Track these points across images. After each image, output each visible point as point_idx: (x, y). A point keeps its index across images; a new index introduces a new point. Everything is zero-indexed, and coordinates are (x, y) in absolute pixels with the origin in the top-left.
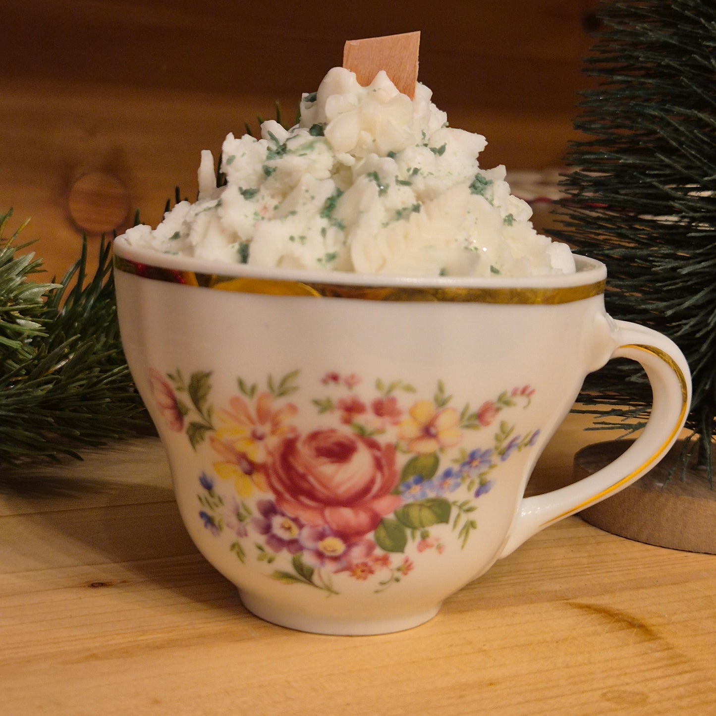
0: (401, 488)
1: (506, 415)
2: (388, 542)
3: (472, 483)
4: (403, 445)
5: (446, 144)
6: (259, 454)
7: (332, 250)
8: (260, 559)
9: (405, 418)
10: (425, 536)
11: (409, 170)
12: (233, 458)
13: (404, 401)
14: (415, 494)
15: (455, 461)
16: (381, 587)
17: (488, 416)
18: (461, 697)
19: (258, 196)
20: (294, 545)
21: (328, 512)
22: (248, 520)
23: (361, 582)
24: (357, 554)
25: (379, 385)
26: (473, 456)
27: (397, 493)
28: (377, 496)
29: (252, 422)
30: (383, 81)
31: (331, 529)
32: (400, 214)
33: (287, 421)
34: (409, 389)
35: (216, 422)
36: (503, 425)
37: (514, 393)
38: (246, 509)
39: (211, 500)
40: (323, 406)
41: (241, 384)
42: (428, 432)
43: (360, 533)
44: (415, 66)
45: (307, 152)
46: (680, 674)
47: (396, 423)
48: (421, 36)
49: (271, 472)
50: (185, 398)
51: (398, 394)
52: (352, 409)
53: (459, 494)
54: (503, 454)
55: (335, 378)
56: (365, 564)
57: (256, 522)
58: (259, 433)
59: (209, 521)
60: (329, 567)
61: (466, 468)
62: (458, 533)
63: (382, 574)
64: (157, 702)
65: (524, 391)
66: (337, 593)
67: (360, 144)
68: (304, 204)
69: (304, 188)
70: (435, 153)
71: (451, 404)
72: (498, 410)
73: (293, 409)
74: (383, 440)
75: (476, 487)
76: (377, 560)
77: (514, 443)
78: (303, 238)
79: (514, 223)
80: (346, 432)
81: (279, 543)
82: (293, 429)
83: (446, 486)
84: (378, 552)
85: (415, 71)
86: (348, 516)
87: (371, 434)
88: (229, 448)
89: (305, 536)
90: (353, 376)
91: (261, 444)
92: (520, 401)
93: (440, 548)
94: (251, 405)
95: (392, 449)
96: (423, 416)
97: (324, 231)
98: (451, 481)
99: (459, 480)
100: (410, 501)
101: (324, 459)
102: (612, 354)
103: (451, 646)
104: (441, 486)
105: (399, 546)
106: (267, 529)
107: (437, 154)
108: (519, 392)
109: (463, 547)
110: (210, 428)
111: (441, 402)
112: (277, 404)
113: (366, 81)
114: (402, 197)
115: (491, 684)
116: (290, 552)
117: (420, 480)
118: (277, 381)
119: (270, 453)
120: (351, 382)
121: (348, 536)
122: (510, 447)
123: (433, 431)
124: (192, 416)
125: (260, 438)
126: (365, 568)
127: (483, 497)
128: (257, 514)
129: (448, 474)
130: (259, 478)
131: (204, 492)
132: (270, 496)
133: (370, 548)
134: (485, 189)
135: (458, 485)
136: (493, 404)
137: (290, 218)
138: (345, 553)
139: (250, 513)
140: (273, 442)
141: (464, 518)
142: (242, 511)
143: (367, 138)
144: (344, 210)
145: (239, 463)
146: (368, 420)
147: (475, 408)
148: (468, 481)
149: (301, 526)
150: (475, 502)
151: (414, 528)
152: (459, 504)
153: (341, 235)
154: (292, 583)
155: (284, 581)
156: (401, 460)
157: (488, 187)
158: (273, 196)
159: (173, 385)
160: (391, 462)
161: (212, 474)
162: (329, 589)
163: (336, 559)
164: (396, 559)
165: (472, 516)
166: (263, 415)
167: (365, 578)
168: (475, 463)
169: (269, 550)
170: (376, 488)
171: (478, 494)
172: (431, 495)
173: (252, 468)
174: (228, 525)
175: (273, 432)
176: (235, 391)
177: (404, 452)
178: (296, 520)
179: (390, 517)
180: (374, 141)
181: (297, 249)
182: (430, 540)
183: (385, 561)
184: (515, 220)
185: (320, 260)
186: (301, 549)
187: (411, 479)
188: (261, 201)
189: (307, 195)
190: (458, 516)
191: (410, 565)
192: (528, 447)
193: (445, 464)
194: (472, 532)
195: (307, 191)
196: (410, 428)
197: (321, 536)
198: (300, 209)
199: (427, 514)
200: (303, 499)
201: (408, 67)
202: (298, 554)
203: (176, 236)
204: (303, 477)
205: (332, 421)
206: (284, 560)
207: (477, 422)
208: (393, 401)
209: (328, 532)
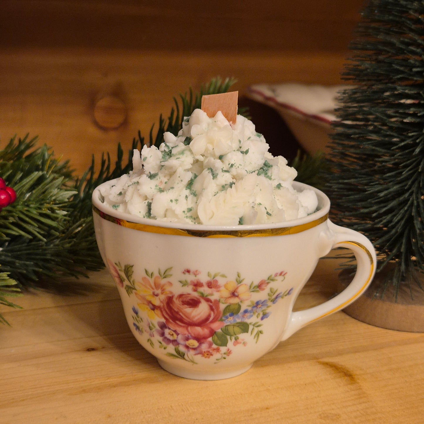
0: (223, 318)
1: (272, 285)
2: (219, 342)
3: (259, 314)
4: (223, 300)
5: (249, 149)
6: (157, 302)
7: (190, 207)
8: (160, 347)
9: (222, 289)
10: (236, 339)
11: (229, 164)
12: (145, 302)
13: (221, 281)
14: (230, 321)
15: (249, 306)
16: (217, 361)
17: (263, 286)
18: (251, 415)
19: (158, 177)
20: (175, 342)
21: (189, 328)
22: (154, 330)
23: (207, 359)
24: (204, 347)
25: (209, 275)
26: (257, 303)
27: (222, 320)
28: (212, 322)
29: (153, 288)
30: (220, 116)
31: (192, 336)
32: (224, 188)
33: (168, 289)
34: (223, 276)
35: (136, 286)
36: (271, 290)
37: (276, 275)
38: (153, 325)
39: (138, 319)
40: (184, 284)
41: (146, 271)
42: (234, 294)
43: (205, 338)
44: (236, 108)
45: (181, 156)
46: (360, 403)
47: (218, 291)
48: (239, 93)
49: (163, 310)
50: (123, 274)
51: (218, 278)
52: (197, 285)
53: (253, 320)
54: (274, 301)
55: (188, 271)
56: (209, 352)
57: (157, 331)
58: (156, 293)
59: (138, 328)
60: (191, 353)
61: (255, 309)
62: (254, 336)
63: (217, 356)
64: (109, 416)
65: (281, 274)
66: (196, 363)
67: (207, 150)
68: (178, 183)
69: (178, 175)
70: (243, 154)
71: (243, 282)
72: (268, 283)
73: (170, 284)
74: (212, 298)
75: (261, 315)
76: (214, 349)
77: (279, 296)
78: (177, 200)
79: (281, 188)
80: (195, 295)
81: (169, 341)
82: (171, 293)
83: (245, 317)
84: (214, 346)
85: (236, 110)
86: (199, 330)
87: (207, 296)
88: (143, 298)
89: (180, 338)
90: (197, 271)
91: (157, 298)
92: (280, 278)
93: (245, 344)
94: (152, 281)
95: (217, 302)
96: (231, 288)
97: (187, 197)
98: (248, 314)
99: (252, 314)
100: (228, 324)
101: (186, 306)
102: (332, 247)
103: (253, 386)
104: (243, 317)
105: (225, 344)
106: (163, 334)
107: (245, 154)
108: (278, 275)
109: (256, 342)
110: (135, 289)
111: (239, 282)
112: (163, 281)
113: (212, 115)
114: (224, 178)
115: (267, 408)
116: (173, 345)
117: (232, 315)
118: (162, 272)
119: (161, 302)
120: (196, 274)
121: (200, 339)
122: (276, 298)
123: (236, 294)
124: (126, 283)
125: (157, 295)
126: (208, 353)
127: (265, 320)
128: (158, 328)
129: (246, 311)
130: (158, 312)
131: (135, 315)
132: (163, 320)
133: (210, 345)
134: (268, 170)
135: (252, 316)
136: (265, 281)
137: (171, 190)
138: (199, 347)
139: (155, 327)
140: (162, 297)
141: (256, 330)
142: (151, 325)
143: (210, 147)
144: (196, 186)
145: (148, 305)
146: (205, 290)
147: (256, 283)
148: (257, 314)
149: (178, 334)
150: (261, 322)
151: (231, 336)
152: (253, 324)
153: (195, 198)
154: (175, 359)
155: (172, 357)
156: (222, 306)
157: (270, 169)
158: (165, 177)
159: (118, 268)
160: (218, 308)
161: (137, 308)
162: (193, 362)
163: (194, 349)
164: (223, 349)
165: (260, 329)
166: (157, 286)
167: (209, 358)
168: (259, 306)
169: (163, 343)
170: (211, 319)
171: (262, 319)
172: (239, 320)
173: (154, 308)
174: (145, 331)
175: (162, 293)
176: (144, 275)
177: (223, 303)
178: (175, 331)
179: (219, 331)
180: (213, 149)
181: (174, 206)
182: (239, 341)
183: (218, 350)
184: (282, 186)
185: (184, 212)
186: (178, 344)
187: (228, 314)
188: (159, 179)
189: (180, 179)
190: (253, 329)
191: (230, 352)
192: (287, 296)
193: (244, 307)
194: (261, 335)
195: (179, 177)
196: (225, 293)
197: (187, 339)
198: (175, 186)
199: (237, 329)
200: (178, 322)
201: (232, 108)
202: (178, 346)
203: (120, 194)
204: (177, 313)
205: (188, 290)
206: (171, 348)
207: (258, 289)
208: (216, 281)
209: (190, 337)
